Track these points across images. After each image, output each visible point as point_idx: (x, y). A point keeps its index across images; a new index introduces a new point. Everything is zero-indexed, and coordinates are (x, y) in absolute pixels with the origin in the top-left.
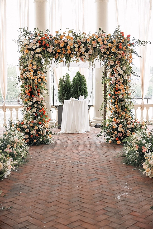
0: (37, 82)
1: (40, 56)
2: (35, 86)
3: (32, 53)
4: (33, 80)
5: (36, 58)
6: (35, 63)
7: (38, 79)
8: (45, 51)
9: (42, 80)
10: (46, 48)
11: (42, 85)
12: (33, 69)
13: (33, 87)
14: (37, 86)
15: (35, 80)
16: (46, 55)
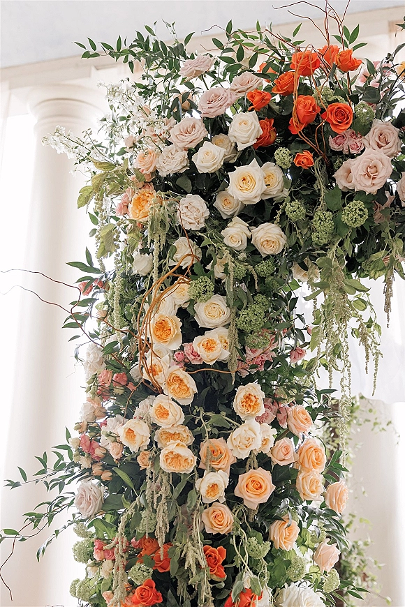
0: (233, 500)
1: (269, 236)
2: (195, 553)
3: (192, 211)
4: (183, 487)
5: (228, 258)
6: (212, 312)
7: (238, 468)
8: (320, 185)
9: (285, 478)
10: (331, 161)
11: (285, 535)
12: (189, 367)
13: (182, 561)
14: (220, 553)
15: (202, 485)
16: (329, 225)
